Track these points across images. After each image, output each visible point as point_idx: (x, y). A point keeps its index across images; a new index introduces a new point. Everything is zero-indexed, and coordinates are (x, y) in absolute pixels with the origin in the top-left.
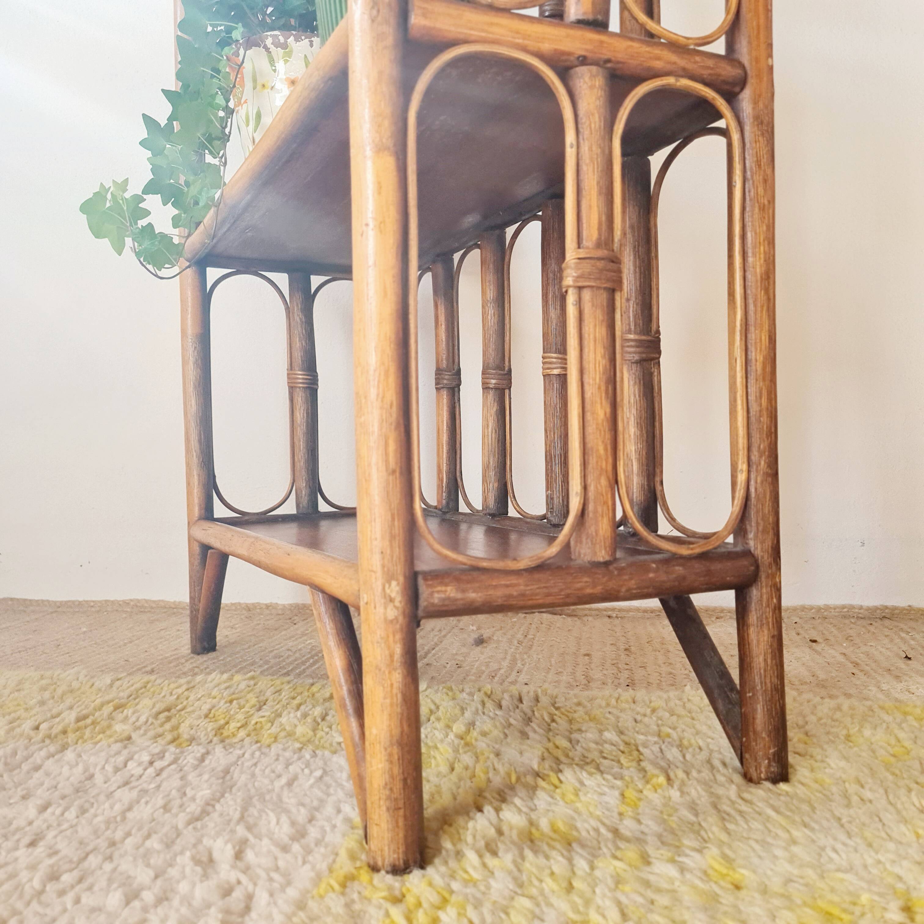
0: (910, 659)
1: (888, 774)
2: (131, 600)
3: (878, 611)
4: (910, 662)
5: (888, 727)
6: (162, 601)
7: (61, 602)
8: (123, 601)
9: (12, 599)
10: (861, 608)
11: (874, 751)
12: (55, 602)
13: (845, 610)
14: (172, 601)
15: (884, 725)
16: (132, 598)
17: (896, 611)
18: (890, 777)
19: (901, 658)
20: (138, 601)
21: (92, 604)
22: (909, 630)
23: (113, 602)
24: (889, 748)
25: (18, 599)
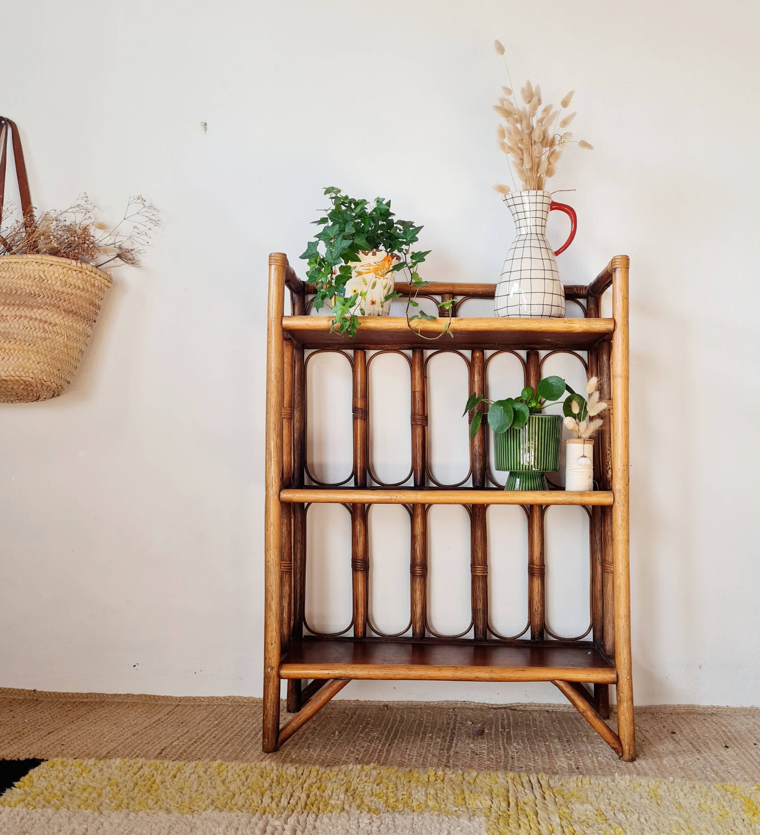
0: (728, 747)
1: (719, 826)
2: (230, 697)
3: (709, 709)
4: (728, 750)
5: (719, 799)
6: (252, 697)
7: (180, 699)
8: (224, 697)
9: (145, 696)
10: (699, 707)
11: (712, 813)
12: (176, 698)
13: (690, 708)
14: (258, 697)
15: (717, 798)
16: (230, 695)
17: (720, 709)
18: (720, 828)
19: (722, 746)
20: (235, 697)
21: (203, 700)
22: (727, 725)
23: (217, 698)
24: (719, 812)
25: (149, 696)
